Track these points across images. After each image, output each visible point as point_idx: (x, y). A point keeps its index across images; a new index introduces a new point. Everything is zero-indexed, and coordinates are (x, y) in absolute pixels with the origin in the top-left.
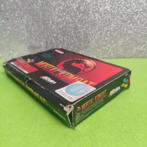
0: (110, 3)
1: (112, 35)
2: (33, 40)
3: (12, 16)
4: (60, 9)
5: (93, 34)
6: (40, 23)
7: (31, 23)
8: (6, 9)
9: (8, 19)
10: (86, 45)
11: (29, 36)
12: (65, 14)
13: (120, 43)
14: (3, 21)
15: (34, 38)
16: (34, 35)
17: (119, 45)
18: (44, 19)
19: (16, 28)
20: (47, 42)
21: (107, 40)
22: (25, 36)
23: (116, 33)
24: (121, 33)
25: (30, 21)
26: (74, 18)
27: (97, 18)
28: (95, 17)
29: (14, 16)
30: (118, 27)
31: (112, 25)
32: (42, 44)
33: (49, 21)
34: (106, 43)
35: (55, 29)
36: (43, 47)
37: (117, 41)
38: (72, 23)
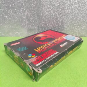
0: (78, 3)
1: (79, 23)
2: (31, 25)
3: (19, 10)
4: (47, 7)
5: (67, 22)
6: (35, 15)
7: (30, 15)
8: (15, 7)
9: (16, 13)
10: (62, 28)
11: (28, 23)
12: (50, 10)
13: (83, 27)
14: (13, 14)
15: (31, 24)
16: (31, 22)
17: (83, 29)
18: (38, 13)
19: (20, 18)
20: (39, 27)
21: (75, 26)
22: (25, 23)
23: (81, 21)
24: (84, 21)
25: (29, 14)
26: (56, 12)
27: (70, 12)
28: (69, 12)
29: (20, 11)
30: (82, 17)
31: (79, 17)
32: (36, 28)
33: (41, 14)
34: (75, 27)
35: (44, 19)
36: (36, 30)
37: (81, 26)
38: (54, 15)
